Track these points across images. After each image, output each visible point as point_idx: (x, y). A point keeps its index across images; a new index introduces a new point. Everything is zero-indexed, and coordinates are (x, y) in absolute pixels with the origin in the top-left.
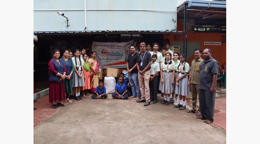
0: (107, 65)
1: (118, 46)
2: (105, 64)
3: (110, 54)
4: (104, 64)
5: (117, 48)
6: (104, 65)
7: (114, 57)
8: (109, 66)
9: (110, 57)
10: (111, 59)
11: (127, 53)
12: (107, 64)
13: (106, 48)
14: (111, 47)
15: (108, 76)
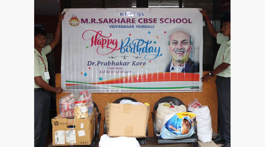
0: (108, 82)
1: (146, 21)
2: (105, 80)
3: (119, 46)
4: (100, 79)
5: (143, 27)
6: (100, 81)
7: (131, 57)
8: (115, 85)
9: (118, 56)
10: (124, 61)
11: (173, 46)
12: (110, 79)
13: (106, 30)
14: (123, 24)
15: (112, 131)
